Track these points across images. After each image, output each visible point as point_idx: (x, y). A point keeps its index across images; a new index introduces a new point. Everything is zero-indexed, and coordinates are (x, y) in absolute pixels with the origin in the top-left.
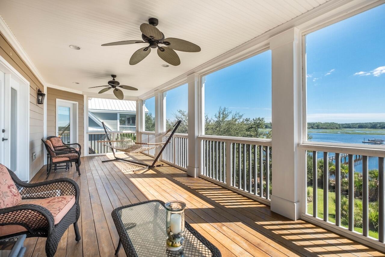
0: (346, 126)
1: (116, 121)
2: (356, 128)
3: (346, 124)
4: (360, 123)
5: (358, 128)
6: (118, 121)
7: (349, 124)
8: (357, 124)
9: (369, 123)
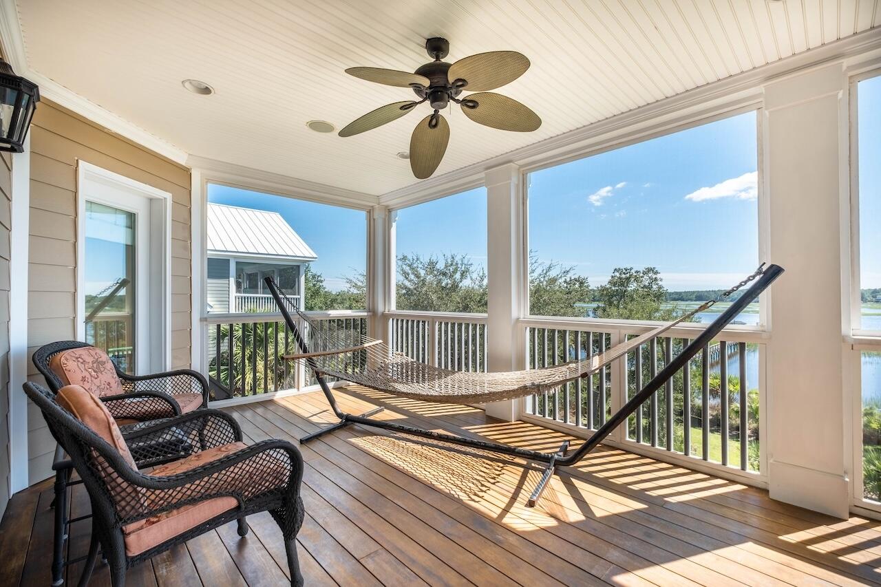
0: (676, 297)
1: (225, 281)
2: (691, 300)
3: (676, 293)
4: (698, 292)
5: (696, 300)
6: (232, 281)
7: (680, 293)
8: (694, 292)
9: (712, 291)
